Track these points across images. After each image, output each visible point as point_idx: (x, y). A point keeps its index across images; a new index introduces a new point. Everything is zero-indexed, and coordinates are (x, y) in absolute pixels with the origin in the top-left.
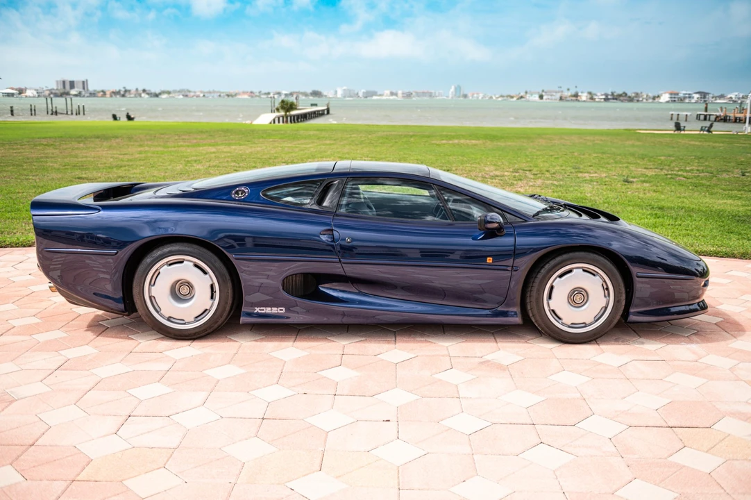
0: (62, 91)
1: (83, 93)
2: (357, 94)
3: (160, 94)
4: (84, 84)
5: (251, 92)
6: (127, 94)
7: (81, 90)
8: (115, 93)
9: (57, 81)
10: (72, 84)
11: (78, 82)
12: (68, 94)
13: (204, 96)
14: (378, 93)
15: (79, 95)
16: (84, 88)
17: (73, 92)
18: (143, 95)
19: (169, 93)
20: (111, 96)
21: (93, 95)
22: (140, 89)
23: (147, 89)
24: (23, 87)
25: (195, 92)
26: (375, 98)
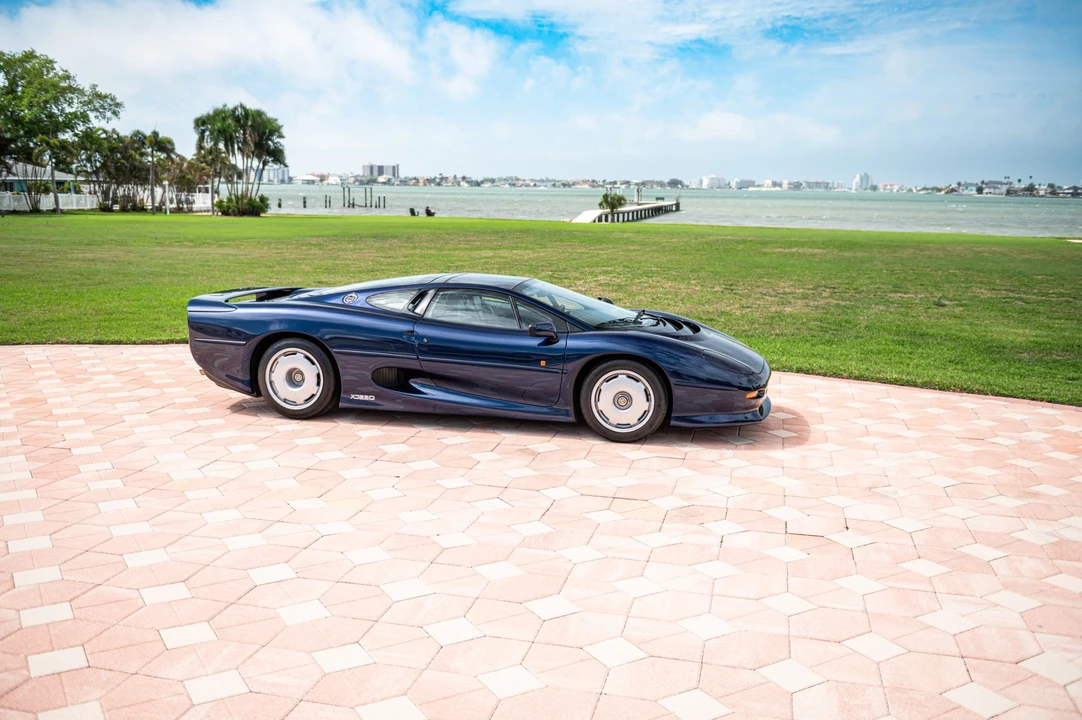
0: (368, 178)
1: (393, 180)
2: (729, 184)
3: (482, 182)
4: (395, 170)
5: (593, 181)
6: (443, 183)
7: (391, 177)
8: (430, 181)
9: (364, 167)
10: (381, 170)
11: (388, 167)
12: (375, 181)
13: (535, 185)
14: (756, 184)
15: (388, 182)
16: (394, 175)
17: (381, 179)
18: (462, 183)
19: (493, 181)
20: (425, 185)
21: (404, 182)
22: (459, 176)
23: (467, 176)
24: (325, 173)
25: (524, 180)
26: (751, 189)
